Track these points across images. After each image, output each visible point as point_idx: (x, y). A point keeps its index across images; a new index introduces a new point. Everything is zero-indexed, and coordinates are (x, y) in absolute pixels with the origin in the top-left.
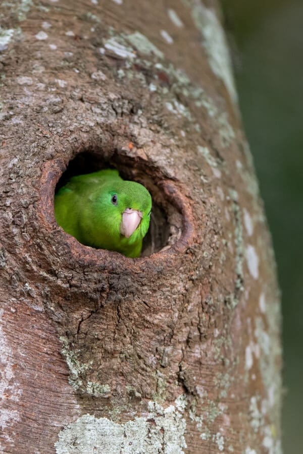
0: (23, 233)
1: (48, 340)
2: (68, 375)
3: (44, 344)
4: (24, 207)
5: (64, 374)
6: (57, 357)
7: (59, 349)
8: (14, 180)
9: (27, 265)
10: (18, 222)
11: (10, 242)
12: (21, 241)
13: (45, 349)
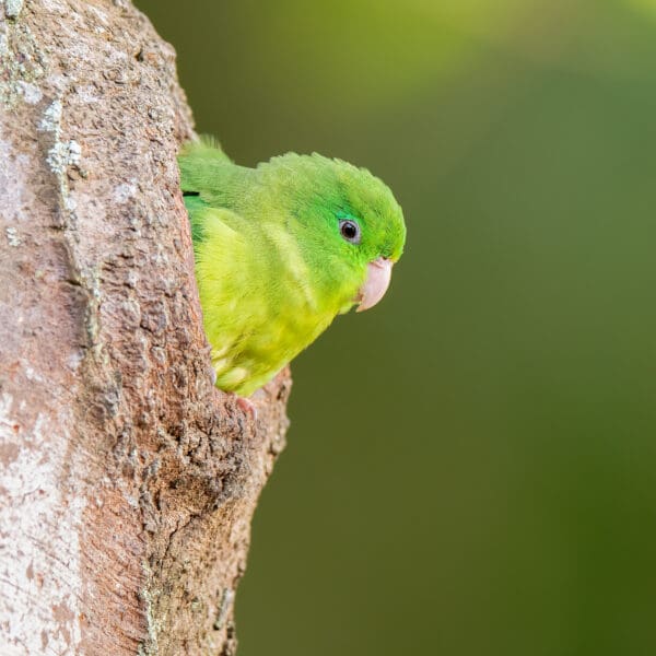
0: (157, 348)
1: (127, 567)
2: (143, 642)
3: (119, 574)
4: (167, 295)
5: (134, 640)
6: (131, 603)
7: (138, 588)
8: (139, 233)
9: (147, 414)
10: (152, 325)
11: (130, 363)
12: (149, 365)
13: (118, 585)
